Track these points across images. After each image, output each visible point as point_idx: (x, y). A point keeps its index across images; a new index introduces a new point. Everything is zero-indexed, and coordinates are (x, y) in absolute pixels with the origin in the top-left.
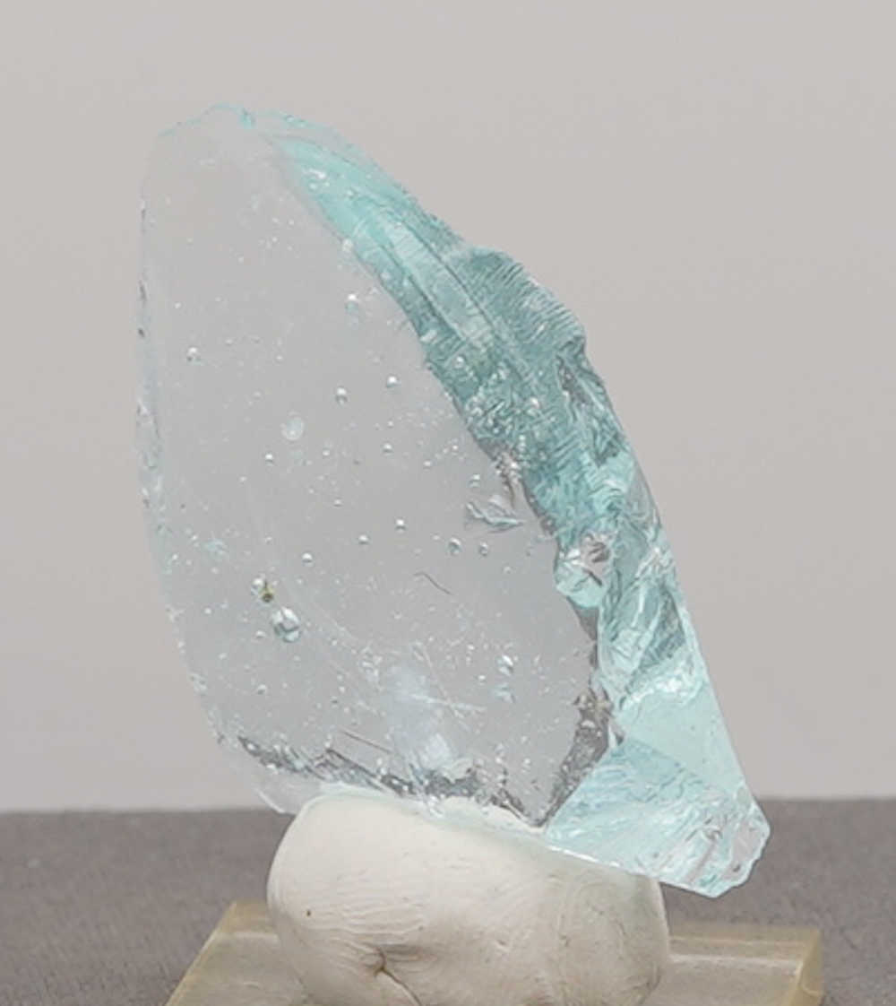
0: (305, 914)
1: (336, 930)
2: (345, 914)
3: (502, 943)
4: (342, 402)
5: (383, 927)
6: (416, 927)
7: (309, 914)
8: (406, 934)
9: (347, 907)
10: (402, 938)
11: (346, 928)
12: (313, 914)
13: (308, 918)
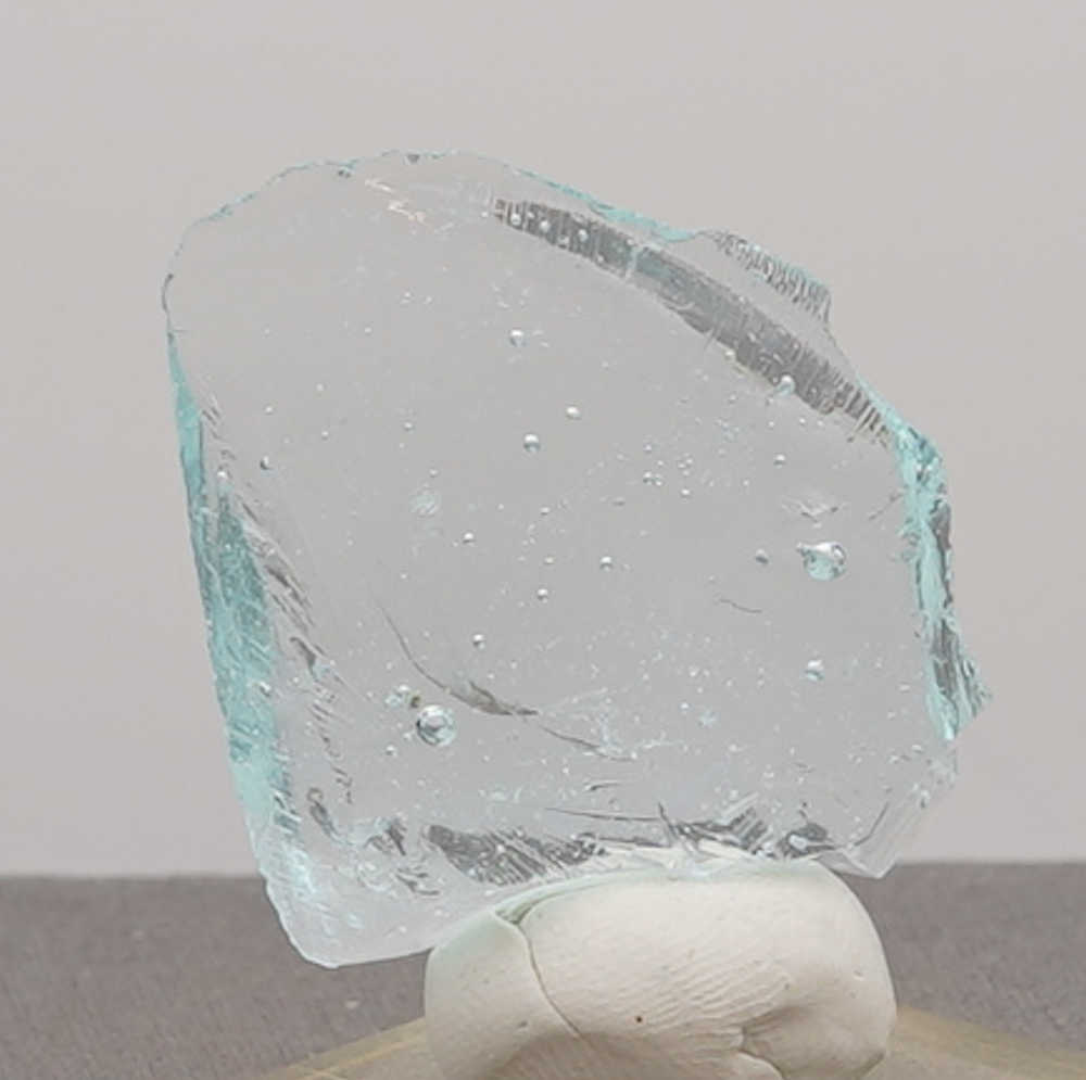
0: (634, 1021)
1: (688, 1025)
2: (698, 1003)
3: (859, 974)
4: (533, 449)
5: (745, 1000)
6: (782, 986)
7: (639, 1020)
8: (773, 999)
9: (696, 994)
10: (769, 1004)
11: (703, 1016)
12: (644, 1018)
13: (640, 1025)
